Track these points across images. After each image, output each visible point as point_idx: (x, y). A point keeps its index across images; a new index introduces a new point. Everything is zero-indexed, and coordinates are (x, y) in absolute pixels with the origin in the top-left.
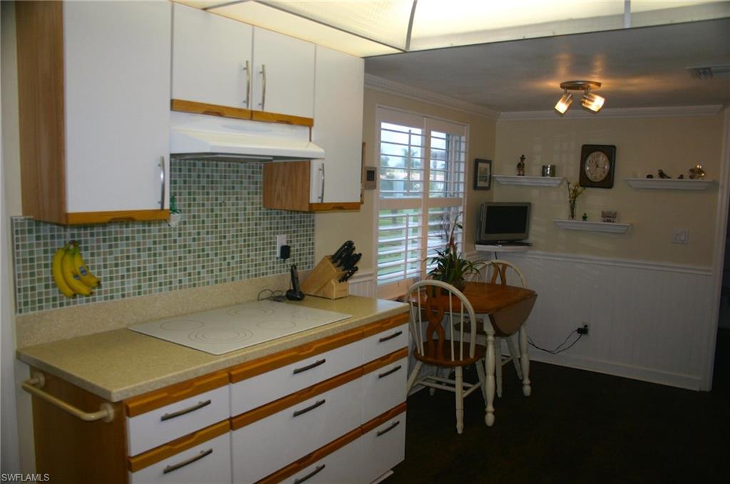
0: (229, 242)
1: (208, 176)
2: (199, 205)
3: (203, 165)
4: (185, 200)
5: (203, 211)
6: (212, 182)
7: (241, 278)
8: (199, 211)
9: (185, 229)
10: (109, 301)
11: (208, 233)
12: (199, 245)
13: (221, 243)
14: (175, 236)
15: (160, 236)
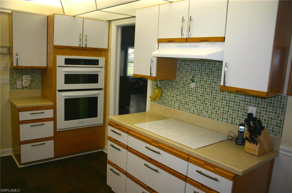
0: (217, 101)
1: (210, 69)
2: (204, 81)
3: (208, 64)
4: (199, 78)
5: (206, 84)
6: (212, 72)
7: (222, 121)
8: (204, 84)
9: (197, 90)
10: (170, 108)
11: (207, 94)
12: (203, 98)
13: (213, 100)
14: (193, 92)
15: (188, 91)
